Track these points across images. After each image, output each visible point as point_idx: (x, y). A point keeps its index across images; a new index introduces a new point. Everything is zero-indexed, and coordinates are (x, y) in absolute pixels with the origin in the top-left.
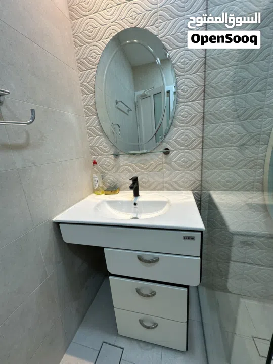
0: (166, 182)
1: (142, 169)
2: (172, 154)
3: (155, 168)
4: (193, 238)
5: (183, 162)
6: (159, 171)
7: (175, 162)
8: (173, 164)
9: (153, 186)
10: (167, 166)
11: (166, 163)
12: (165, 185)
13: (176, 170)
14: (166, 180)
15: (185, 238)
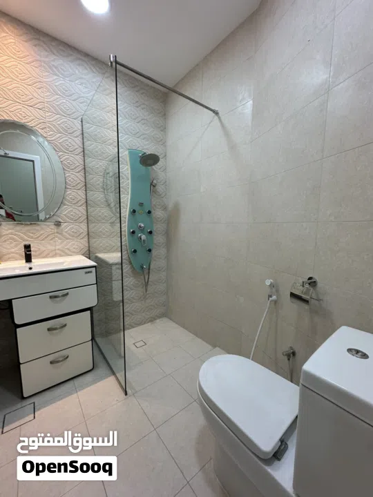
0: (58, 249)
1: (32, 238)
2: (63, 225)
3: (46, 238)
4: (91, 272)
5: (73, 232)
6: (51, 240)
7: (66, 232)
8: (64, 234)
9: (45, 253)
10: (59, 235)
11: (57, 233)
12: (57, 251)
13: (67, 239)
14: (57, 247)
15: (86, 273)
